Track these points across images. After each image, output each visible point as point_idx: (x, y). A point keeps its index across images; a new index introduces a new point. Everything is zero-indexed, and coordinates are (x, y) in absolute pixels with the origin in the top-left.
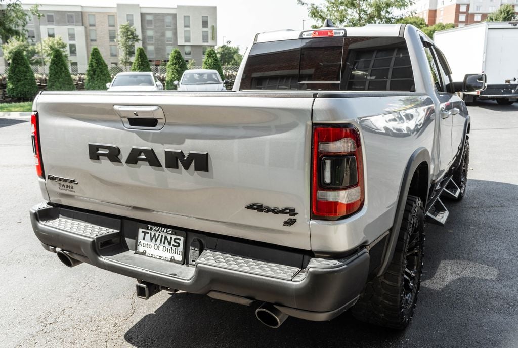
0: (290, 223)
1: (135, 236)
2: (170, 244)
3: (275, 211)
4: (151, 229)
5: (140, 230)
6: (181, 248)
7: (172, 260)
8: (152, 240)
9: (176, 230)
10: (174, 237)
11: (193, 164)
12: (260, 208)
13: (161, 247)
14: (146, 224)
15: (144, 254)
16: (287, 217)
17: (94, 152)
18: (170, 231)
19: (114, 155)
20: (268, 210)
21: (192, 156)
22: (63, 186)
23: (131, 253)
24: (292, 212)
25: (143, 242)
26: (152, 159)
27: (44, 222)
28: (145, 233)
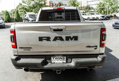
0: (96, 49)
1: (50, 59)
2: (62, 59)
3: (93, 47)
4: (56, 56)
5: (52, 57)
6: (65, 59)
7: (63, 63)
8: (56, 59)
9: (63, 55)
10: (63, 57)
11: (74, 39)
12: (89, 47)
13: (59, 60)
14: (54, 55)
15: (54, 63)
16: (95, 48)
17: (41, 39)
18: (62, 56)
19: (48, 39)
20: (91, 47)
21: (74, 37)
22: (26, 49)
23: (49, 64)
24: (97, 46)
25: (53, 60)
26: (61, 39)
27: (18, 61)
28: (53, 58)
